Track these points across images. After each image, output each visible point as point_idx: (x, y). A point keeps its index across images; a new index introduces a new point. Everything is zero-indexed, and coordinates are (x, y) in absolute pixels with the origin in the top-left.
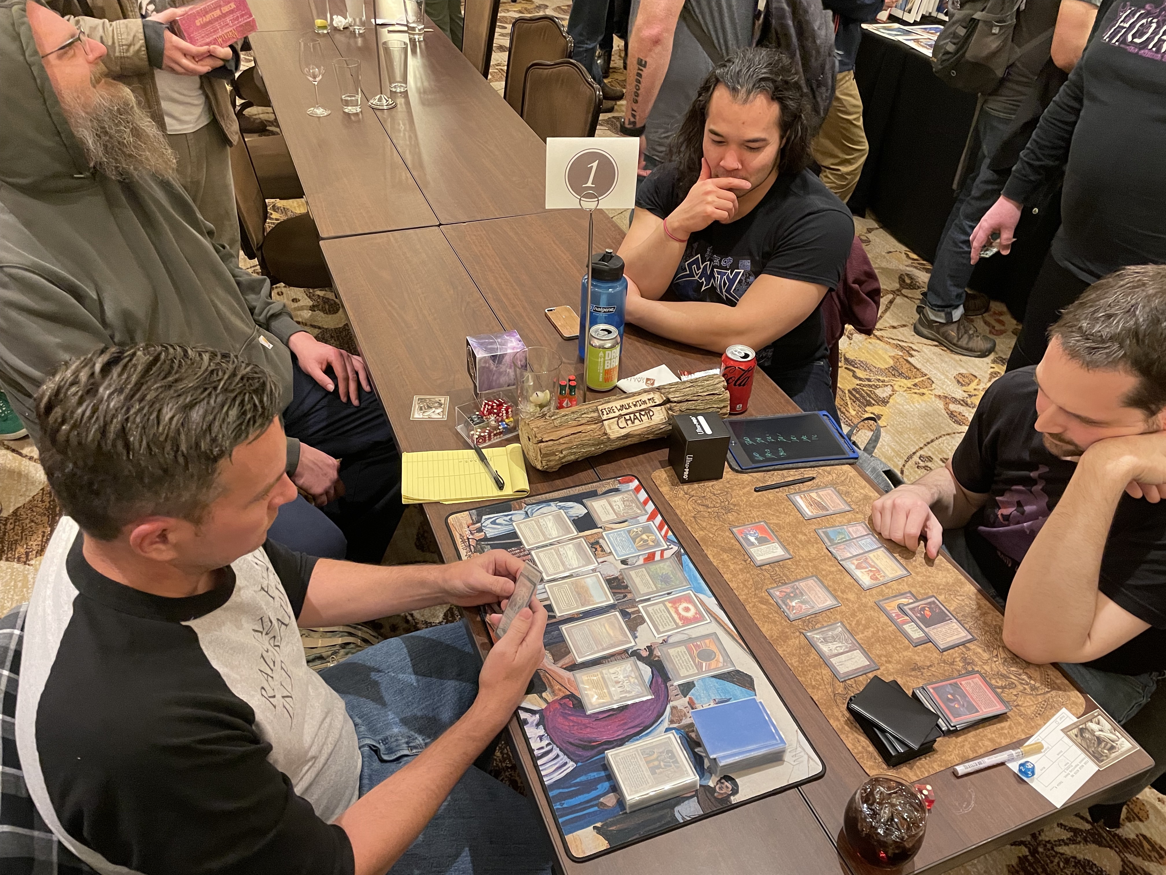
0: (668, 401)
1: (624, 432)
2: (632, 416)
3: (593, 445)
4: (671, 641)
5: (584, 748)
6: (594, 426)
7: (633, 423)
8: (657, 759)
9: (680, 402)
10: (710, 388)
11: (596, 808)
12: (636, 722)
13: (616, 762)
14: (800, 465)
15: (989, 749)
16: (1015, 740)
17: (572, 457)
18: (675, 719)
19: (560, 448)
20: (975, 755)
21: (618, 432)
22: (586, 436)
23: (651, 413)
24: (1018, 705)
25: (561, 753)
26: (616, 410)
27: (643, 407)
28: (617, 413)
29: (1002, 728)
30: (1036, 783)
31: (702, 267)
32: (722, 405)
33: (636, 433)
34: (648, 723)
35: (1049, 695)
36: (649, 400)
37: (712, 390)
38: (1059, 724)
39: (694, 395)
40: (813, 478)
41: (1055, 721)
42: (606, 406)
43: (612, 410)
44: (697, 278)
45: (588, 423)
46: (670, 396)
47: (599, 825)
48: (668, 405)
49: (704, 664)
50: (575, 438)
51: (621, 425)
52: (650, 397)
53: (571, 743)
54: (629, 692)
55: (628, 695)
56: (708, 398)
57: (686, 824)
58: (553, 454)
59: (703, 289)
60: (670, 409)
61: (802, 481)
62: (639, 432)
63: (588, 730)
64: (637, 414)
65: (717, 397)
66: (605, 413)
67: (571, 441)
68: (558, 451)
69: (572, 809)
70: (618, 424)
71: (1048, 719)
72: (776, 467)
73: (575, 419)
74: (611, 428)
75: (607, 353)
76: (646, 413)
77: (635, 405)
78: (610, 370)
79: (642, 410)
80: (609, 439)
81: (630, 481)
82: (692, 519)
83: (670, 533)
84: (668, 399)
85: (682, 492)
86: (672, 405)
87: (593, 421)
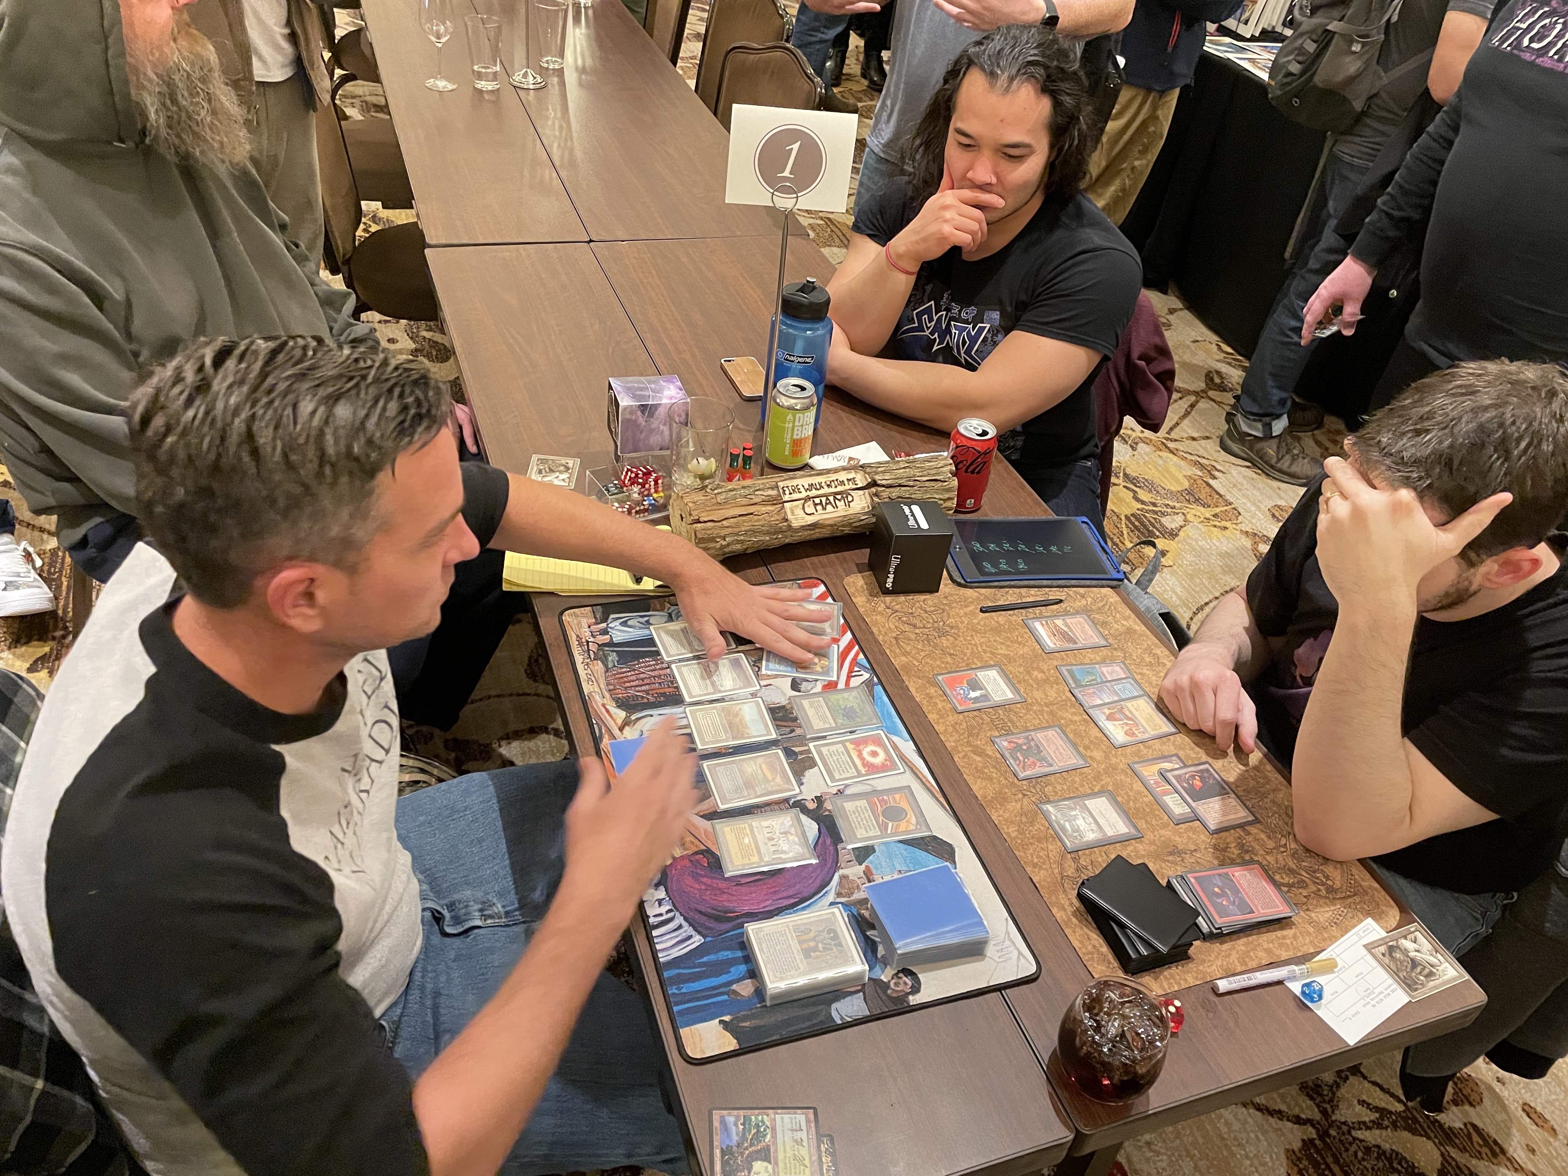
0: (874, 484)
1: (810, 520)
2: (823, 499)
3: (768, 533)
4: (848, 792)
5: (718, 919)
6: (770, 508)
7: (824, 509)
8: (814, 939)
9: (890, 486)
10: (933, 472)
11: (726, 997)
12: (791, 892)
13: (760, 938)
14: (1045, 582)
15: (1264, 962)
16: (1299, 954)
17: (739, 547)
18: (843, 891)
19: (723, 532)
20: (1244, 968)
21: (803, 518)
22: (759, 520)
23: (850, 499)
24: (1308, 910)
25: (684, 924)
26: (802, 489)
27: (840, 489)
28: (804, 494)
29: (1284, 937)
30: (1324, 1011)
31: (935, 318)
32: (947, 496)
33: (827, 522)
34: (805, 894)
35: (1351, 900)
36: (849, 480)
37: (934, 475)
38: (1361, 938)
39: (909, 478)
40: (1061, 601)
41: (1357, 934)
42: (789, 483)
43: (796, 489)
44: (927, 333)
45: (764, 503)
46: (877, 477)
47: (727, 1018)
48: (873, 490)
49: (890, 825)
50: (744, 521)
51: (808, 511)
52: (851, 476)
53: (700, 912)
54: (784, 852)
55: (783, 856)
56: (927, 484)
58: (713, 540)
59: (935, 348)
60: (876, 495)
61: (1046, 604)
62: (831, 522)
63: (725, 896)
64: (831, 498)
65: (940, 484)
66: (787, 492)
67: (737, 525)
68: (720, 537)
69: (694, 996)
70: (804, 508)
71: (1347, 931)
72: (1012, 583)
73: (745, 497)
74: (793, 513)
75: (798, 416)
76: (843, 498)
77: (829, 486)
78: (801, 440)
79: (838, 493)
80: (790, 527)
81: (815, 586)
82: (892, 640)
83: (862, 656)
84: (874, 481)
85: (883, 605)
86: (879, 489)
87: (770, 501)
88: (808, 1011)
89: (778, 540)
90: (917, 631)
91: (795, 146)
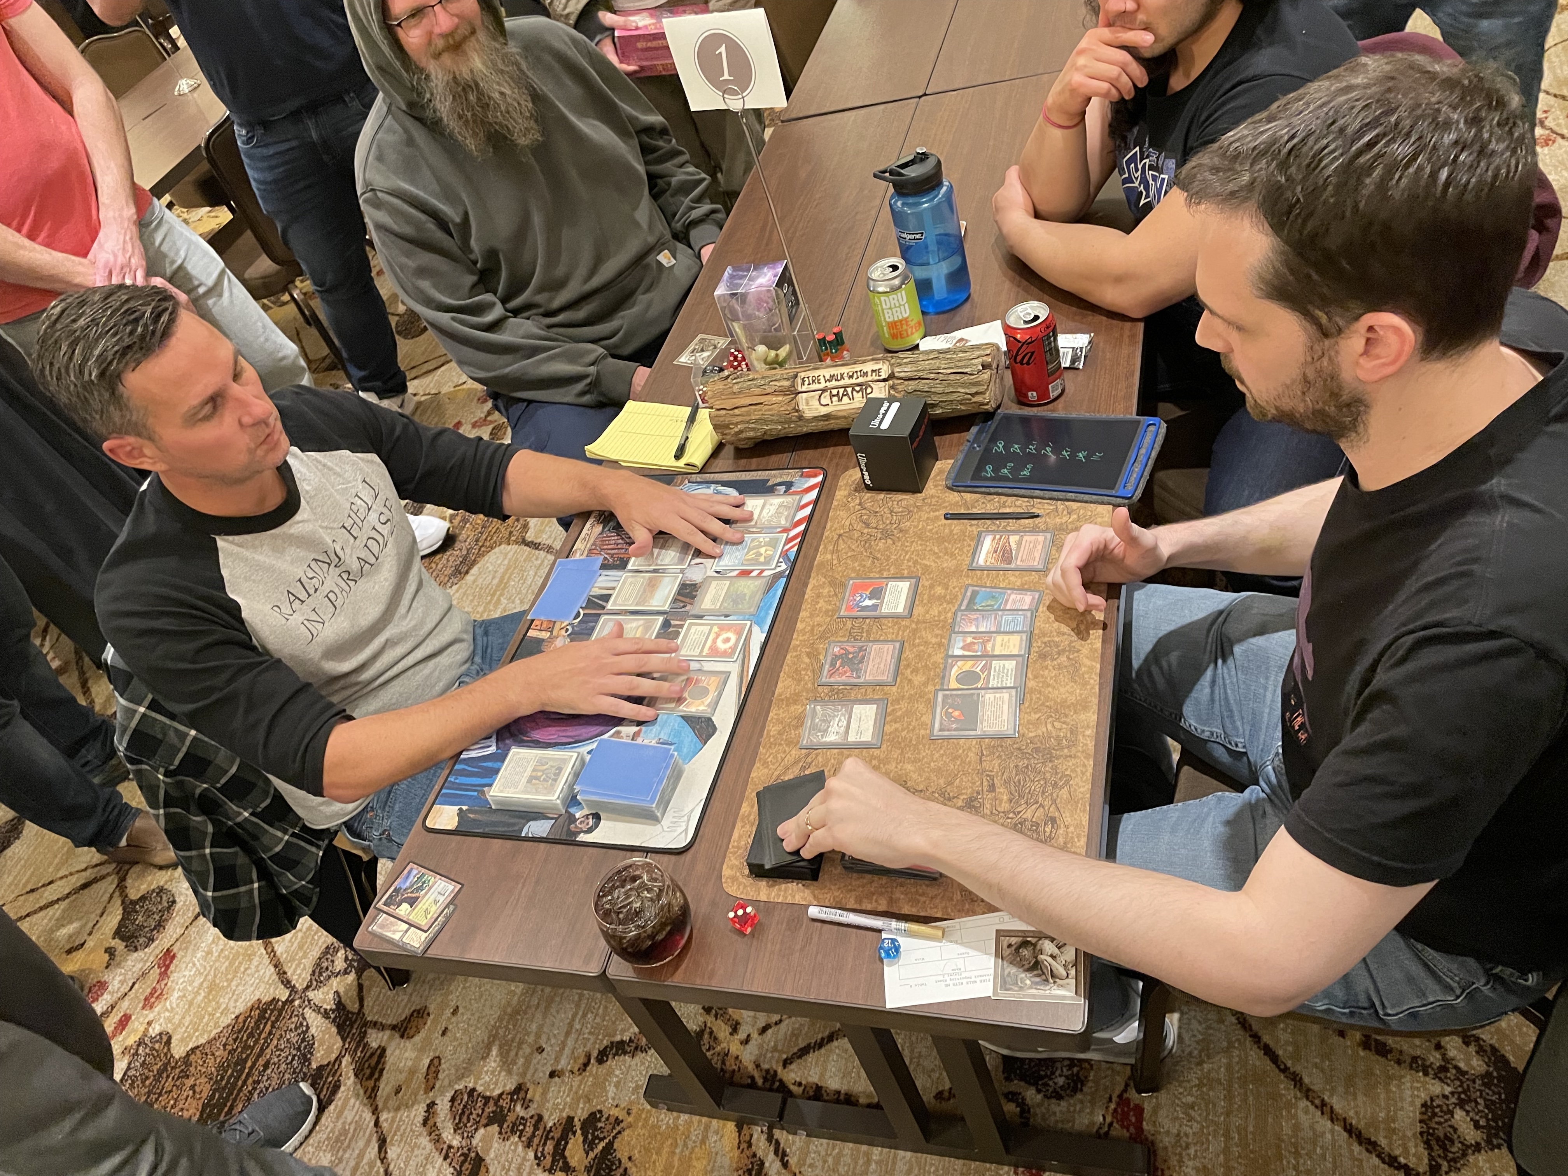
0: (891, 376)
1: (824, 411)
2: (841, 390)
3: (780, 423)
5: (515, 739)
6: (780, 398)
7: (840, 400)
8: (543, 771)
9: (910, 379)
10: (961, 364)
12: (576, 733)
13: (511, 760)
14: (1037, 493)
15: (880, 909)
16: (922, 914)
17: (751, 434)
19: (735, 420)
20: (854, 907)
21: (817, 409)
22: (769, 410)
23: (869, 390)
26: (822, 380)
27: (861, 380)
28: (823, 385)
30: (889, 971)
31: (1140, 167)
32: (974, 390)
33: (840, 414)
34: (582, 738)
36: (873, 371)
37: (961, 367)
38: (1003, 922)
40: (1037, 516)
42: (811, 374)
43: (815, 380)
44: (1137, 184)
45: (775, 393)
46: (897, 369)
47: (464, 808)
48: (891, 382)
49: (687, 701)
50: (755, 410)
51: (823, 401)
52: (876, 367)
56: (952, 377)
59: (1142, 202)
60: (892, 387)
61: (1017, 517)
62: (844, 414)
64: (849, 390)
65: (966, 377)
66: (806, 383)
67: (748, 414)
68: (733, 424)
69: (459, 786)
70: (819, 400)
72: (1000, 490)
73: (759, 387)
74: (807, 404)
75: (882, 299)
76: (861, 390)
77: (851, 377)
78: (895, 322)
79: (858, 385)
80: (801, 418)
81: (815, 476)
82: (836, 537)
83: (796, 548)
84: (893, 373)
85: (858, 501)
86: (897, 382)
87: (782, 392)
88: (512, 821)
89: (794, 429)
90: (866, 531)
91: (723, 49)
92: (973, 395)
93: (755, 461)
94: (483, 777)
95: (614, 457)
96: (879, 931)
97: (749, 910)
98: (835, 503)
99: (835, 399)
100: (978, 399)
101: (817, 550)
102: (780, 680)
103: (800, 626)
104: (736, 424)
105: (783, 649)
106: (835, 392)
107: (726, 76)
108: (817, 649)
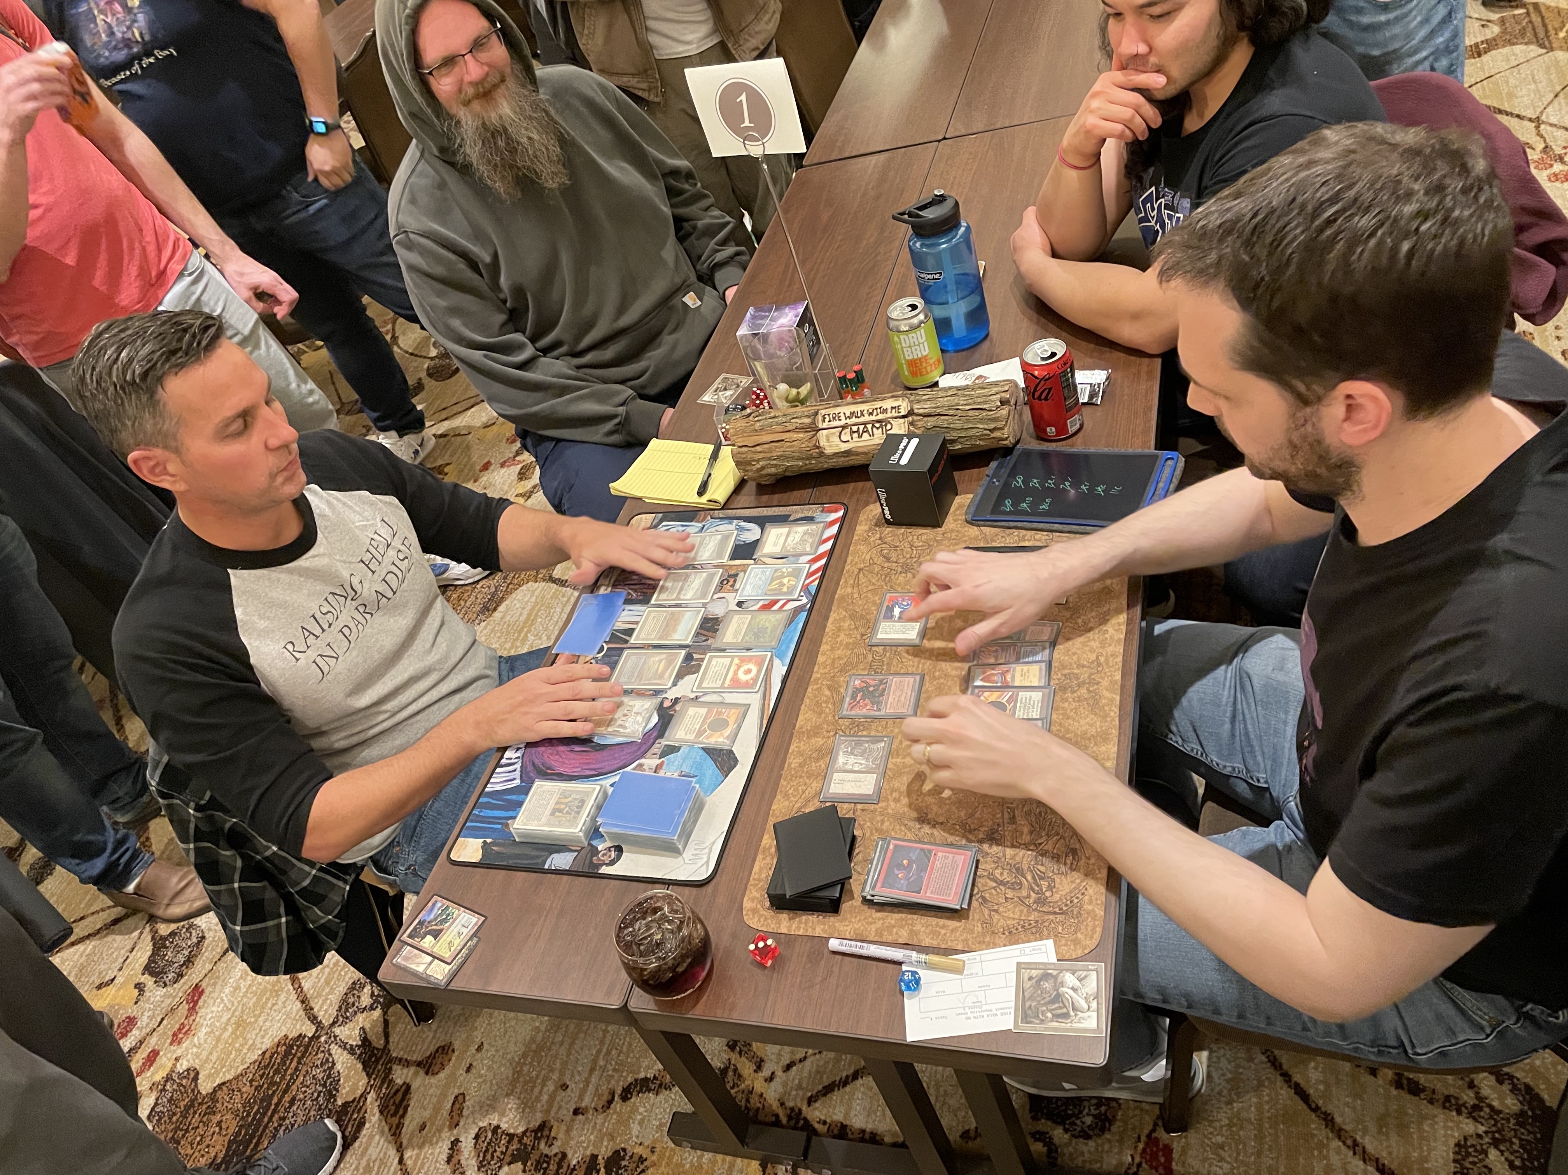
0: (911, 413)
1: (844, 447)
2: (861, 427)
3: (802, 459)
4: (701, 700)
5: (539, 772)
6: (801, 435)
7: (860, 436)
8: (566, 804)
9: (929, 415)
10: (979, 400)
11: (499, 826)
12: (598, 766)
13: (535, 792)
15: (901, 941)
16: (943, 946)
17: (773, 470)
20: (876, 939)
21: (837, 445)
22: (791, 447)
23: (889, 427)
24: (996, 911)
25: (518, 769)
26: (843, 417)
27: (880, 417)
28: (842, 423)
29: (943, 927)
30: (913, 1003)
31: (1156, 206)
32: (992, 426)
33: (860, 450)
35: (1051, 917)
36: (893, 408)
37: (979, 403)
38: (1024, 955)
39: (950, 407)
41: (1021, 950)
42: (831, 411)
43: (836, 417)
44: (1153, 223)
45: (797, 429)
46: (916, 406)
47: (489, 841)
48: (910, 419)
49: (708, 733)
50: (776, 447)
51: (844, 438)
52: (895, 404)
53: (534, 764)
56: (971, 413)
57: (550, 872)
60: (912, 424)
62: (865, 450)
63: (556, 757)
64: (869, 426)
65: (985, 413)
66: (827, 420)
67: (770, 451)
68: (754, 461)
69: (483, 819)
70: (840, 436)
71: (1017, 942)
73: (780, 424)
74: (828, 440)
75: (902, 337)
76: (881, 426)
77: (871, 414)
78: (915, 360)
79: (878, 421)
80: (821, 454)
81: (836, 511)
82: (856, 571)
83: (817, 582)
84: (912, 409)
85: (878, 536)
86: (916, 418)
87: (804, 429)
88: (535, 853)
89: (814, 465)
90: (886, 565)
91: (743, 97)
92: (991, 431)
93: (776, 497)
94: (507, 810)
95: (638, 494)
96: (900, 963)
97: (769, 942)
98: (856, 538)
99: (855, 435)
100: (997, 434)
101: (838, 584)
102: (801, 712)
103: (821, 659)
104: (758, 461)
105: (804, 682)
106: (855, 428)
107: (747, 123)
108: (837, 683)
